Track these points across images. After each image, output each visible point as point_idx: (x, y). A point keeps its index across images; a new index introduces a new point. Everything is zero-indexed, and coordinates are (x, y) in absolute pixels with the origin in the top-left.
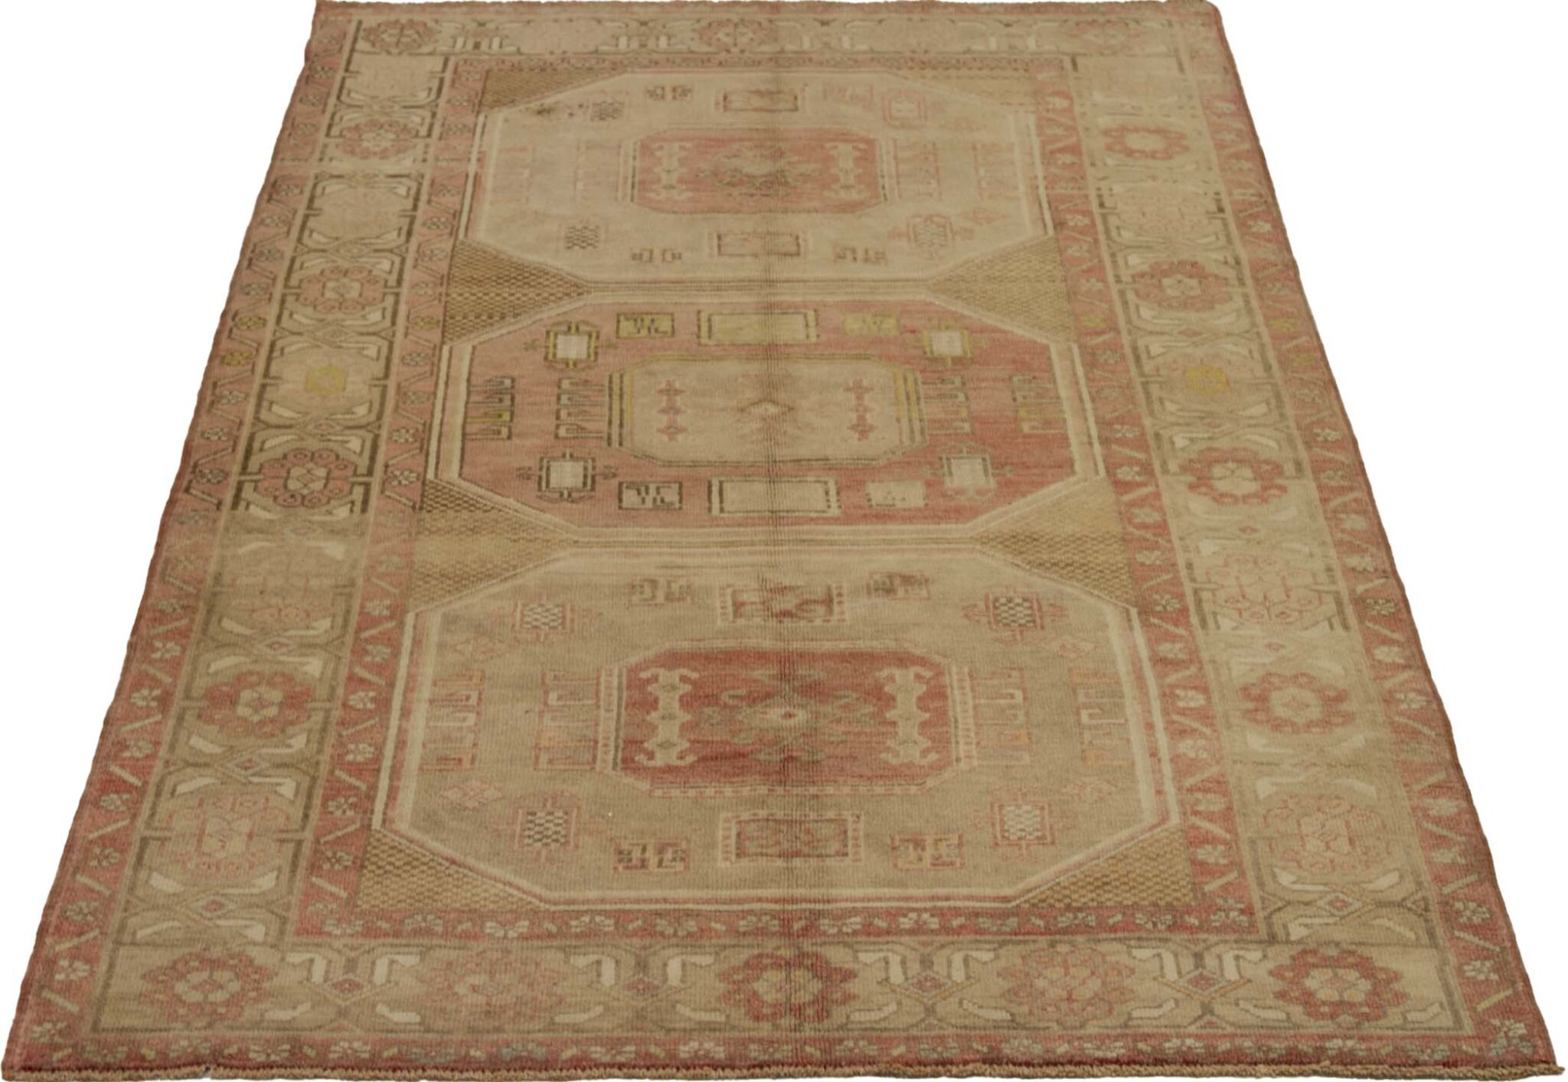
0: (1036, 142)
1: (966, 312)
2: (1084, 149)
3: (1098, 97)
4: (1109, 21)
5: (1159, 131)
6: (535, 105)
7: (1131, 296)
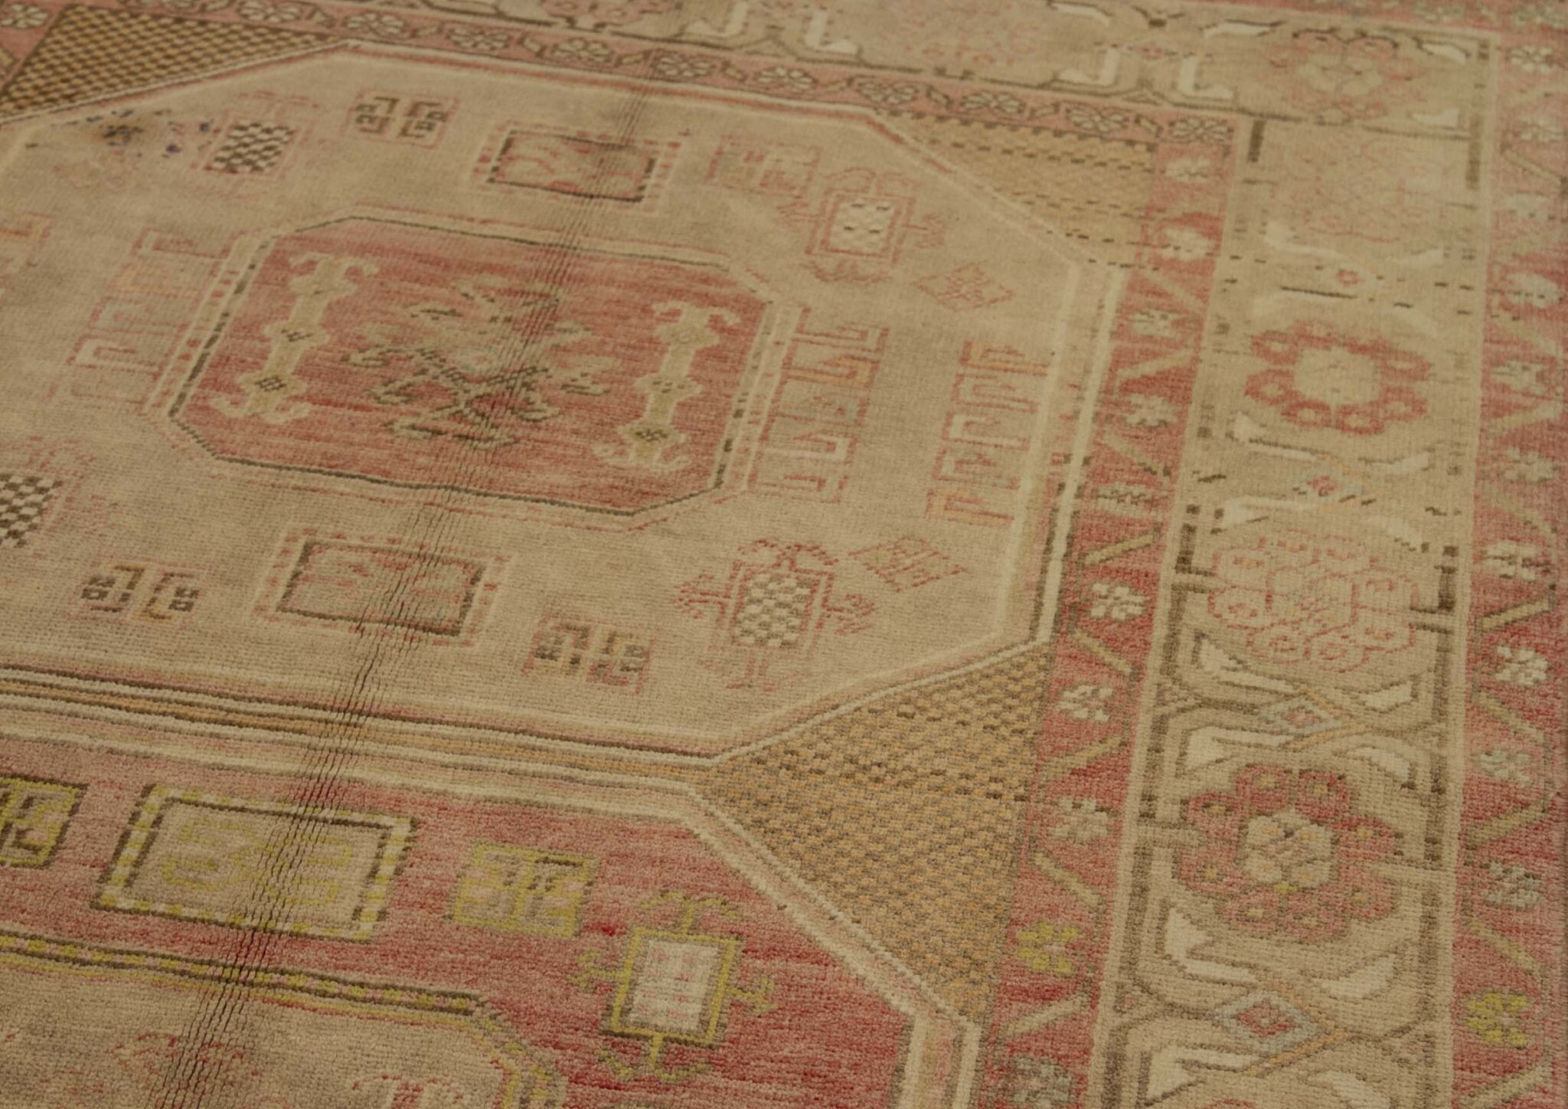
0: (1104, 349)
1: (760, 881)
2: (1197, 390)
3: (1276, 237)
4: (1363, 35)
5: (1377, 350)
6: (108, 114)
7: (1161, 870)
